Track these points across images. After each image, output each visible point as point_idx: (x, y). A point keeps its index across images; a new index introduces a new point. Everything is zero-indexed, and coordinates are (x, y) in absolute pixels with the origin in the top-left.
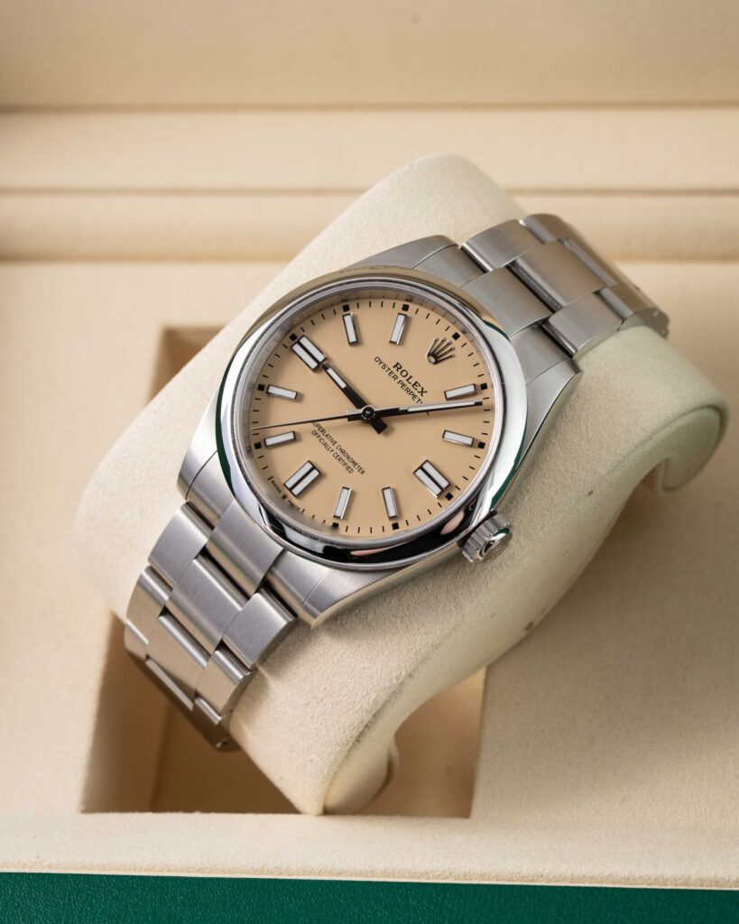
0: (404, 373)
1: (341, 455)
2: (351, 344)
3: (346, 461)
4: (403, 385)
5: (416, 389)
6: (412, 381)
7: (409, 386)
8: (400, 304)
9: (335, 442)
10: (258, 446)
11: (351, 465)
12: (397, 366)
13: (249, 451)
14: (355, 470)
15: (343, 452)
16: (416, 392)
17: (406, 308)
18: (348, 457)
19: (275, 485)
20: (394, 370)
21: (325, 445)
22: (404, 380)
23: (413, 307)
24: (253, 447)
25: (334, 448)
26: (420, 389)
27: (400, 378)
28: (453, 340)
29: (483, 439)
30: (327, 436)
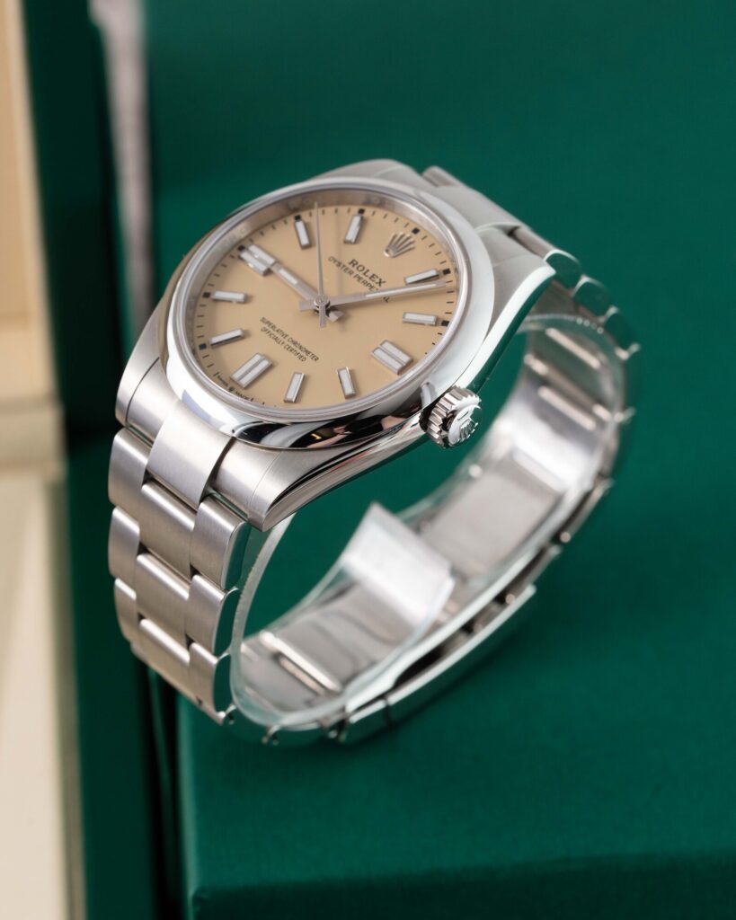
0: (360, 268)
1: (293, 346)
2: (305, 247)
3: (299, 351)
4: (360, 278)
5: (375, 281)
6: (370, 274)
7: (367, 279)
8: (355, 209)
9: (287, 336)
10: (203, 347)
11: (304, 354)
12: (353, 263)
13: (194, 352)
14: (308, 358)
15: (295, 343)
16: (373, 284)
17: (361, 211)
18: (301, 347)
19: (221, 380)
20: (350, 267)
21: (276, 339)
22: (361, 274)
23: (369, 211)
24: (198, 348)
25: (285, 340)
26: (378, 280)
27: (356, 272)
28: (413, 234)
29: (446, 318)
30: (277, 331)
